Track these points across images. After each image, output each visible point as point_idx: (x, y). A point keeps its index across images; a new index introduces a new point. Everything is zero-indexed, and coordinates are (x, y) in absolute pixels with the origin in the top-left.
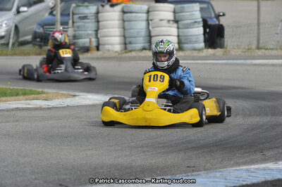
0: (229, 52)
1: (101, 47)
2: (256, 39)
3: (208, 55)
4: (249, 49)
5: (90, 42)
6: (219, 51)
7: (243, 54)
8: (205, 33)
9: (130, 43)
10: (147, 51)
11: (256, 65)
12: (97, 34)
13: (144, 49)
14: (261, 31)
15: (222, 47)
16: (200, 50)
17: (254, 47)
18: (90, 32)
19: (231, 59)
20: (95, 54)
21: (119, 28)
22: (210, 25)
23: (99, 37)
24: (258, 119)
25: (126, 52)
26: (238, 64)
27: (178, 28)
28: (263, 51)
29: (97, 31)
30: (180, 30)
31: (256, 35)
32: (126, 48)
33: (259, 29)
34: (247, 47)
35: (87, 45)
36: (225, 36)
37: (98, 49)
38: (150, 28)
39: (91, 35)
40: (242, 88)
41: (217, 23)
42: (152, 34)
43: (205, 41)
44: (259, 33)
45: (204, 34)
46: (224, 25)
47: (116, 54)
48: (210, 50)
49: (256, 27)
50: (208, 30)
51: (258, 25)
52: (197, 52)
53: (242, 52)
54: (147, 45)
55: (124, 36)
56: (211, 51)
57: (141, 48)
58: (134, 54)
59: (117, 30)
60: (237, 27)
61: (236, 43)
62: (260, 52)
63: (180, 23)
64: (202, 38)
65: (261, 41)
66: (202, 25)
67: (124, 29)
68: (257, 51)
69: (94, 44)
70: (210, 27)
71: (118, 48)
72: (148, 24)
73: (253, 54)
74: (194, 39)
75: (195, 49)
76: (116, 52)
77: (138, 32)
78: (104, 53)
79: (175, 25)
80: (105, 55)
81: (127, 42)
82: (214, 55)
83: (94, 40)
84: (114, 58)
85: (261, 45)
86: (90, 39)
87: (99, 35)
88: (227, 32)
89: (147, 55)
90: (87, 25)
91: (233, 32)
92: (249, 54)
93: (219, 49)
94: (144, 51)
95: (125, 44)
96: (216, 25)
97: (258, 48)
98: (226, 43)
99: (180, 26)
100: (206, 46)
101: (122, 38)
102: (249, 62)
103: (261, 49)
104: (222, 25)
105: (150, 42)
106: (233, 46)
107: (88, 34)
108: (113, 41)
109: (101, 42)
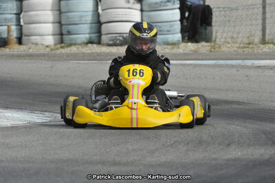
0: (219, 48)
1: (24, 38)
2: (260, 27)
3: (187, 52)
4: (249, 44)
5: (9, 31)
6: (203, 47)
7: (240, 51)
8: (182, 18)
9: (69, 33)
10: (95, 45)
11: (259, 67)
12: (18, 20)
13: (91, 42)
14: (268, 15)
15: (208, 40)
16: (174, 44)
17: (257, 39)
18: (9, 16)
19: (222, 59)
20: (15, 49)
21: (52, 10)
22: (191, 6)
23: (22, 23)
24: (262, 151)
25: (62, 47)
26: (233, 66)
27: (142, 10)
28: (271, 46)
29: (18, 14)
30: (145, 13)
31: (260, 22)
32: (62, 41)
33: (264, 13)
34: (246, 41)
35: (5, 35)
36: (213, 24)
37: (20, 41)
38: (100, 11)
39: (10, 20)
40: (238, 103)
41: (202, 3)
42: (103, 19)
43: (182, 31)
44: (264, 19)
45: (181, 20)
46: (212, 7)
47: (48, 49)
48: (190, 44)
49: (261, 9)
50: (187, 14)
51: (264, 7)
52: (169, 47)
53: (239, 47)
54: (94, 36)
55: (60, 23)
56: (191, 46)
57: (86, 41)
58: (74, 49)
59: (50, 13)
60: (232, 10)
61: (229, 34)
62: (266, 49)
63: (144, 2)
64: (178, 26)
65: (267, 32)
66: (178, 6)
67: (60, 11)
68: (262, 46)
69: (14, 34)
70: (190, 9)
71: (50, 40)
72: (97, 5)
73: (256, 51)
74: (165, 27)
75: (167, 44)
76: (47, 46)
77: (81, 17)
78: (30, 48)
79: (138, 6)
80: (31, 50)
81: (64, 32)
82: (195, 52)
83: (14, 28)
84: (44, 55)
85: (267, 38)
86: (9, 27)
87: (22, 20)
88: (216, 18)
89: (94, 51)
90: (4, 5)
91: (225, 17)
92: (250, 51)
93: (204, 43)
94: (90, 45)
95: (61, 34)
96: (200, 5)
97: (264, 42)
98: (214, 34)
99: (145, 8)
100: (183, 38)
101: (57, 25)
102: (249, 63)
103: (268, 43)
104: (208, 6)
105: (99, 32)
106: (225, 38)
107: (6, 19)
108: (44, 30)
109: (24, 31)
